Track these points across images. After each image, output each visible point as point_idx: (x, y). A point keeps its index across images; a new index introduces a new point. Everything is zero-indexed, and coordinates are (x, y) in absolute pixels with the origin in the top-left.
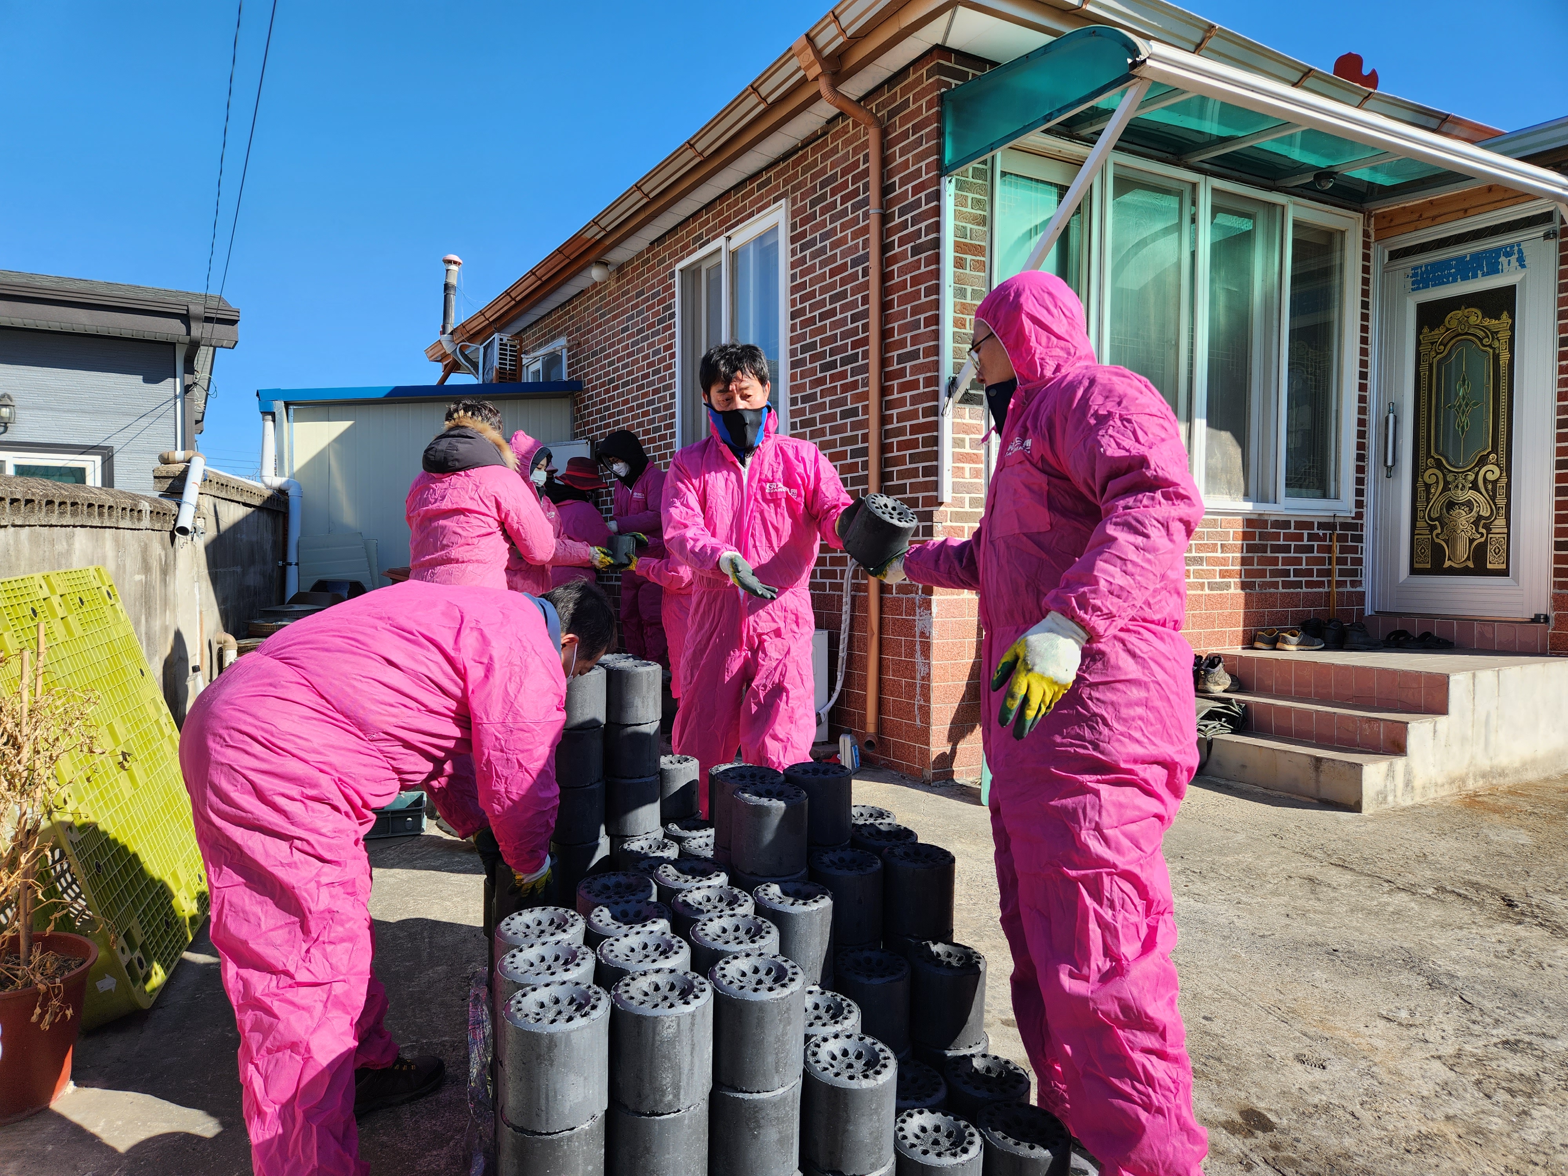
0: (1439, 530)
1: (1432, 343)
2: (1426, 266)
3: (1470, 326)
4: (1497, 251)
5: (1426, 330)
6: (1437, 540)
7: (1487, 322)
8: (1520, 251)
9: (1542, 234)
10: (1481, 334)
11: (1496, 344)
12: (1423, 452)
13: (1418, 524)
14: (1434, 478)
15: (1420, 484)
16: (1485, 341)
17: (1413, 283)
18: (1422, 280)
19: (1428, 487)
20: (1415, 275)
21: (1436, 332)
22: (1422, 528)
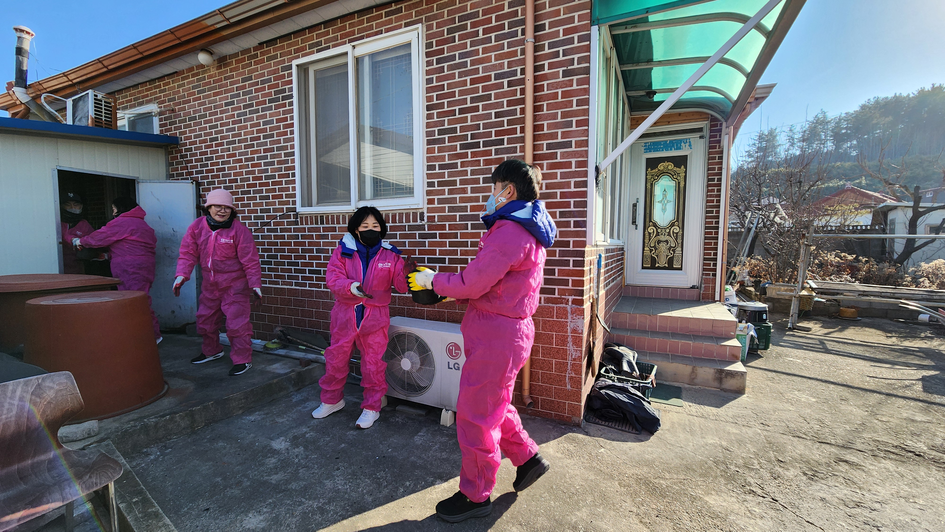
0: (654, 252)
1: (652, 175)
2: (651, 143)
3: (669, 170)
4: (681, 141)
5: (649, 169)
6: (653, 255)
7: (675, 169)
8: (690, 142)
9: (699, 136)
10: (673, 174)
11: (679, 178)
12: (648, 220)
13: (645, 249)
14: (652, 231)
15: (646, 232)
16: (674, 176)
17: (645, 149)
18: (648, 149)
19: (650, 233)
20: (645, 146)
21: (654, 171)
22: (647, 251)
